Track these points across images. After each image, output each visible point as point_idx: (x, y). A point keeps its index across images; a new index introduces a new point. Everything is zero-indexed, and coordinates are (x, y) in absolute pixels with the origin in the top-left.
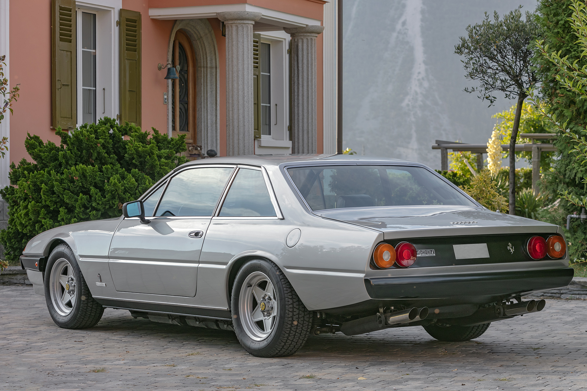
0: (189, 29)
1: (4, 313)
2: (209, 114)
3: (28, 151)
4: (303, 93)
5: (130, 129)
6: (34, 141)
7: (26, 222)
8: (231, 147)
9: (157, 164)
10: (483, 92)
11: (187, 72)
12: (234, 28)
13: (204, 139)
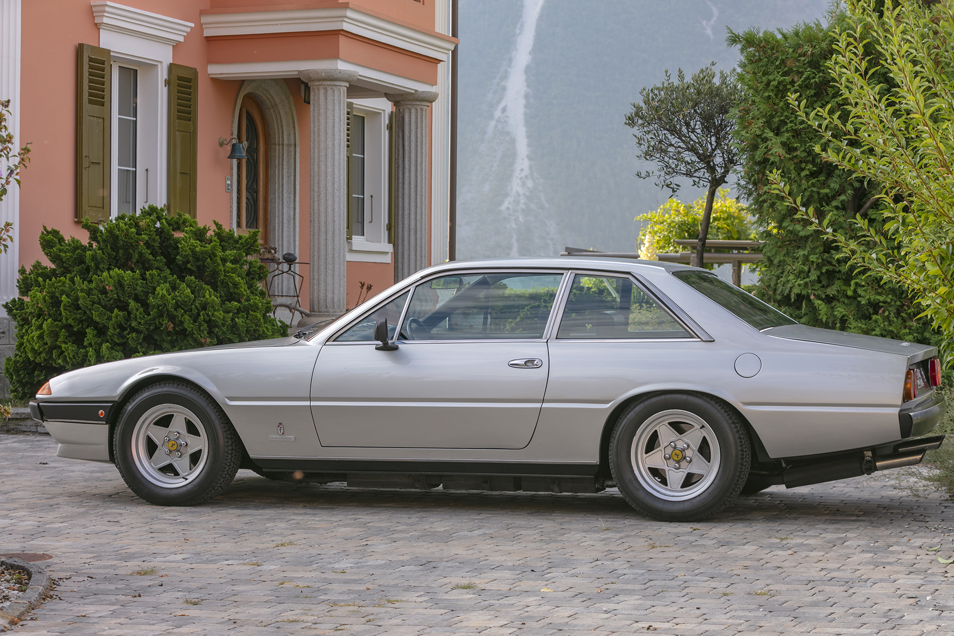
0: (260, 94)
1: (7, 476)
2: (285, 207)
3: (44, 250)
4: (410, 180)
5: (184, 222)
6: (52, 237)
7: (40, 347)
8: (316, 249)
9: (221, 270)
10: (662, 178)
11: (257, 150)
12: (322, 92)
13: (279, 240)
